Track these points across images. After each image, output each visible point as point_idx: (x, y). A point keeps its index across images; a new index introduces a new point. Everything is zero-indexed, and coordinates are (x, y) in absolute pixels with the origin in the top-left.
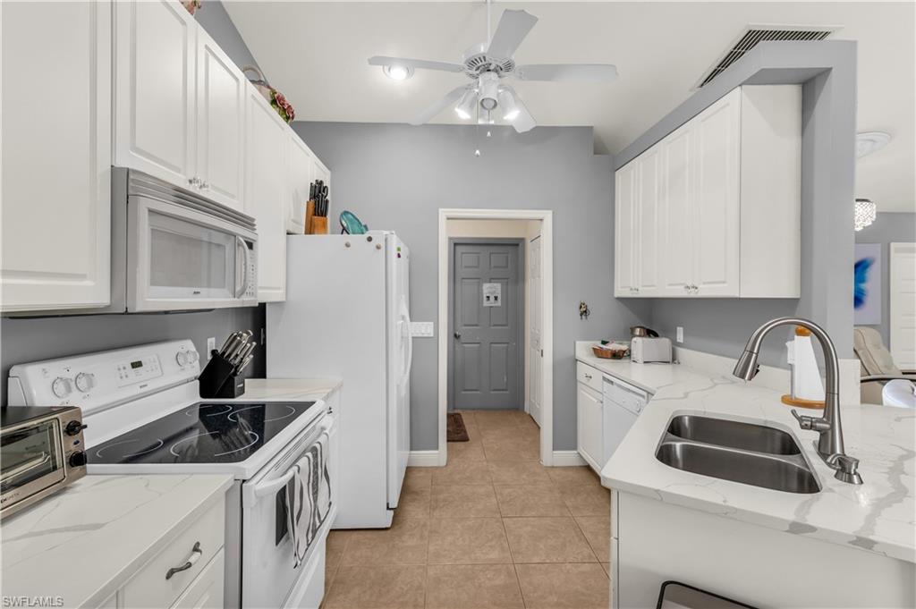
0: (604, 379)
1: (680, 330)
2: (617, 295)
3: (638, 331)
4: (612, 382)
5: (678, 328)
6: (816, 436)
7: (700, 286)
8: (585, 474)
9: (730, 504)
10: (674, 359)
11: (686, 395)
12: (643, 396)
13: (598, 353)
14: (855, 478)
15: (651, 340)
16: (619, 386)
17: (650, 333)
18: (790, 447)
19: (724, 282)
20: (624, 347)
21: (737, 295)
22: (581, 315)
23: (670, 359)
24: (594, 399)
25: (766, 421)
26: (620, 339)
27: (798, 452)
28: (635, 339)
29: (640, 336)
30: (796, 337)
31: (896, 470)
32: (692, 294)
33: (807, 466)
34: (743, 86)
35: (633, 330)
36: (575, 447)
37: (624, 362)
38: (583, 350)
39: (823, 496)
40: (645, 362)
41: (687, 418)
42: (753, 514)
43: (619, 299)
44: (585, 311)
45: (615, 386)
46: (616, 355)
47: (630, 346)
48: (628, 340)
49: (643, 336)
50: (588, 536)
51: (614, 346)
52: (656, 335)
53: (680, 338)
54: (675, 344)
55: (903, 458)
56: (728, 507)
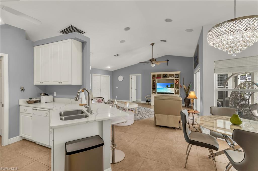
0: (33, 109)
1: (55, 93)
2: (34, 84)
3: (42, 94)
4: (36, 110)
5: (54, 93)
6: (87, 109)
7: (62, 82)
8: (24, 142)
9: (77, 122)
10: (54, 101)
11: (61, 108)
12: (48, 111)
13: (28, 102)
14: (93, 113)
15: (47, 97)
16: (39, 110)
17: (46, 95)
18: (82, 112)
19: (68, 81)
20: (38, 99)
21: (71, 84)
22: (21, 91)
23: (52, 101)
24: (29, 117)
25: (78, 109)
26: (36, 97)
27: (84, 113)
28: (42, 97)
29: (43, 96)
30: (82, 92)
31: (97, 111)
32: (60, 84)
33: (86, 114)
34: (72, 39)
35: (40, 94)
36: (19, 135)
37: (38, 104)
38: (22, 102)
39: (90, 117)
40: (45, 103)
41: (62, 113)
42: (81, 122)
43: (35, 85)
44: (23, 90)
45: (38, 110)
46: (35, 102)
47: (40, 99)
48: (39, 97)
49: (44, 96)
50: (30, 156)
51: (34, 99)
52: (48, 95)
53: (55, 95)
54: (54, 97)
55: (97, 109)
56: (77, 123)
